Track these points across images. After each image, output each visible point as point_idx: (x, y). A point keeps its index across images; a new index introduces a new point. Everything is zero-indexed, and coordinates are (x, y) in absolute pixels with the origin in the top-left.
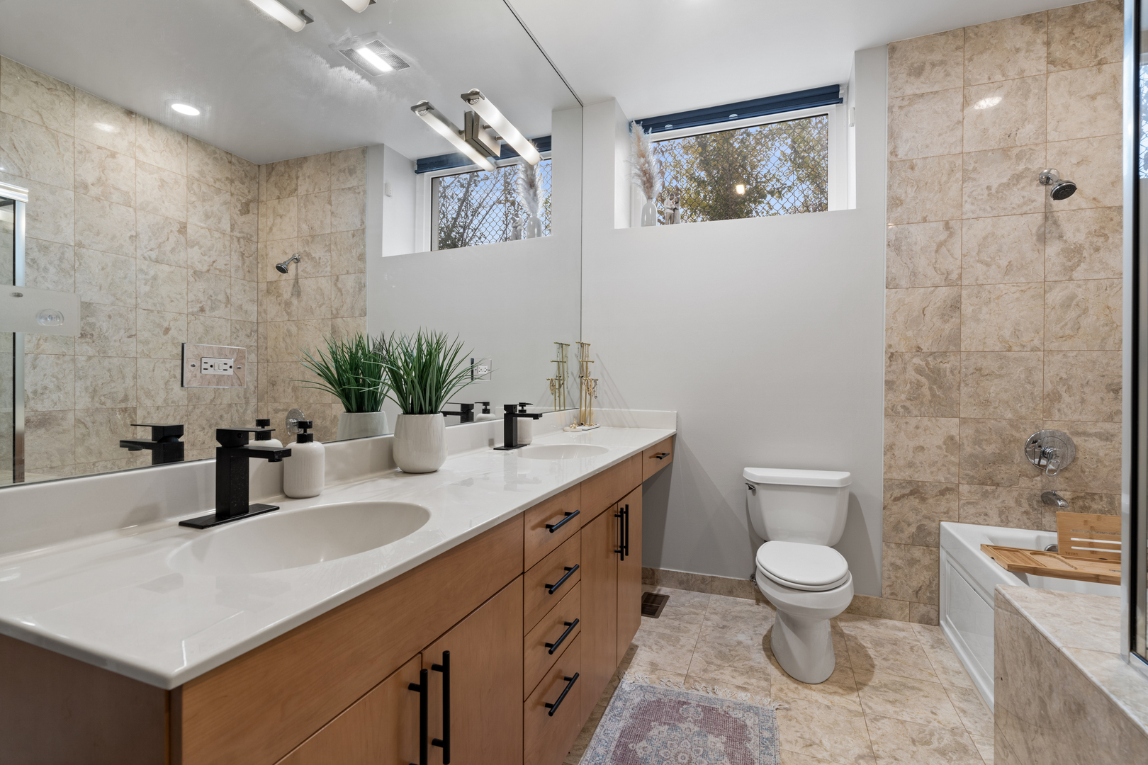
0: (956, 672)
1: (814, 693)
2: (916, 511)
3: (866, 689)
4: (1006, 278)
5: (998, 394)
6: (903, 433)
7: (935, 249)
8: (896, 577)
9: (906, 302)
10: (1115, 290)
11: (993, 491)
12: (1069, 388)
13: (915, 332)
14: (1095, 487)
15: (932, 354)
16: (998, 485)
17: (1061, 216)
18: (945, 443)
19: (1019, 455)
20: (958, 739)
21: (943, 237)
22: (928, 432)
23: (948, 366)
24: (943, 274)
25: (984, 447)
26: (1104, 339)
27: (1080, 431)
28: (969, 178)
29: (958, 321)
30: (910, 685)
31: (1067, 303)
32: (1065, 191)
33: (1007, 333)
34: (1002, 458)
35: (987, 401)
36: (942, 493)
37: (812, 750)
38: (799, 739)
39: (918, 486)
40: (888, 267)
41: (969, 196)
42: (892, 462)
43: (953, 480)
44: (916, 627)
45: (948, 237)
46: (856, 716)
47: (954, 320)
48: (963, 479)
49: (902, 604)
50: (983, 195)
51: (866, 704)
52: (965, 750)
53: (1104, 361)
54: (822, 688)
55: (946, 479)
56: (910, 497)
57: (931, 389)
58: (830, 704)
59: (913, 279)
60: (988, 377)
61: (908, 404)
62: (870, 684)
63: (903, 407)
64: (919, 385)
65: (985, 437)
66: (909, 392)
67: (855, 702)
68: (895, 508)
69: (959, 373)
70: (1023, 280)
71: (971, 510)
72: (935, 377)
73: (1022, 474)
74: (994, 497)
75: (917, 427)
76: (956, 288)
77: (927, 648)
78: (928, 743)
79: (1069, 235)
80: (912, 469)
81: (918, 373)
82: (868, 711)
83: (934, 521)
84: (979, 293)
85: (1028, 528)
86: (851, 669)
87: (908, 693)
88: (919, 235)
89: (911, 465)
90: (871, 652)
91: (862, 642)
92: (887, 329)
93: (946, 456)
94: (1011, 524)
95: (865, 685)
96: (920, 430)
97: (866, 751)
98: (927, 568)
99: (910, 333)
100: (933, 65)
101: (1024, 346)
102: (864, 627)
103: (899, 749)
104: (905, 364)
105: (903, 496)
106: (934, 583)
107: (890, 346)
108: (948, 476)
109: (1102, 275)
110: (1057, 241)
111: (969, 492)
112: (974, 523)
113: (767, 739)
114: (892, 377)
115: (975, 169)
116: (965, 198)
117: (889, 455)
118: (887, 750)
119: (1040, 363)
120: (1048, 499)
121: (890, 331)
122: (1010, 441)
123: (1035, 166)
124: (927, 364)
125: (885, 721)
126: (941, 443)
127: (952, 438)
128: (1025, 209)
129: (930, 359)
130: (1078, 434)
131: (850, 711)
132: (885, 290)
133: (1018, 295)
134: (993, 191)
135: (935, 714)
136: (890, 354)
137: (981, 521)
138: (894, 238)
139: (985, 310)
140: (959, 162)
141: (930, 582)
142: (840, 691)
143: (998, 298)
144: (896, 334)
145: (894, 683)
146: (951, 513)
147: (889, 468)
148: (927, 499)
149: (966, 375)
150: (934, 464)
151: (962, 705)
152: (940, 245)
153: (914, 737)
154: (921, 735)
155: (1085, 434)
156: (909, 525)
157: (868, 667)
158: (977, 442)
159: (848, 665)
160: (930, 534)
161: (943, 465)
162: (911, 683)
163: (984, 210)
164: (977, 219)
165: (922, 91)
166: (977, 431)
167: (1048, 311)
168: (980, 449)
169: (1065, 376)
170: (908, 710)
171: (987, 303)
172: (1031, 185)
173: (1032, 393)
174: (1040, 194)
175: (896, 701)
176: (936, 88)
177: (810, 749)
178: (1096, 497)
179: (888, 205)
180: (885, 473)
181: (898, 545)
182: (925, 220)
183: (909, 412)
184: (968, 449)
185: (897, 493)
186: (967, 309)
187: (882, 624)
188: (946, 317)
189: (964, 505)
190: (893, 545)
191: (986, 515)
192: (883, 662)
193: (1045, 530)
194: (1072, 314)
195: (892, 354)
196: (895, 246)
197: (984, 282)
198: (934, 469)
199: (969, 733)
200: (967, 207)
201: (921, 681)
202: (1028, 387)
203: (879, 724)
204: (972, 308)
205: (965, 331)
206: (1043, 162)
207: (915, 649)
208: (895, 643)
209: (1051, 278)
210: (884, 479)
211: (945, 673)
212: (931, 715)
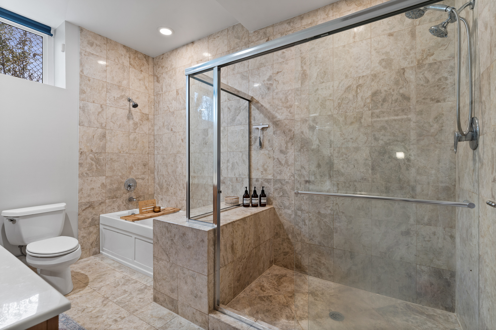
0: (113, 263)
1: (71, 296)
2: (91, 213)
3: (89, 283)
4: (119, 129)
5: (117, 167)
6: (86, 183)
7: (97, 114)
8: (84, 241)
9: (87, 132)
10: (145, 137)
11: (116, 200)
12: (135, 165)
13: (90, 144)
14: (141, 194)
15: (96, 153)
16: (117, 198)
17: (133, 112)
18: (101, 186)
19: (123, 187)
20: (126, 279)
21: (100, 110)
22: (95, 182)
23: (102, 157)
24: (100, 124)
25: (113, 186)
26: (142, 151)
27: (137, 178)
28: (108, 92)
29: (105, 141)
30: (102, 274)
31: (135, 139)
32: (135, 106)
33: (119, 147)
34: (118, 189)
35: (114, 170)
36: (100, 204)
37: (86, 311)
38: (78, 312)
39: (92, 203)
40: (80, 117)
41: (108, 98)
42: (82, 196)
43: (104, 199)
44: (92, 257)
45: (102, 110)
46: (92, 292)
47: (104, 141)
48: (107, 198)
49: (86, 251)
50: (112, 99)
51: (93, 287)
52: (129, 280)
53: (143, 157)
54: (73, 292)
55: (101, 199)
56: (89, 208)
57: (96, 166)
58: (81, 295)
59: (89, 123)
60: (114, 162)
61: (88, 172)
62: (90, 281)
63: (86, 173)
64: (92, 165)
65: (113, 182)
66: (88, 167)
67: (89, 289)
68: (83, 214)
69: (106, 160)
70: (123, 130)
71: (109, 208)
72: (97, 161)
73: (124, 193)
74: (116, 202)
75: (91, 181)
76: (104, 130)
77: (100, 261)
78: (119, 285)
79: (135, 119)
80: (89, 197)
81: (91, 160)
82: (95, 289)
83: (98, 215)
84: (111, 132)
85: (125, 210)
86: (79, 281)
87: (104, 276)
88: (92, 107)
89: (89, 196)
90: (82, 272)
91: (77, 271)
92: (79, 142)
93: (101, 190)
94: (121, 210)
95: (88, 282)
96: (92, 182)
97: (103, 299)
98: (95, 233)
99: (88, 144)
100: (97, 45)
101: (124, 152)
102: (73, 266)
103: (112, 292)
104: (87, 156)
105: (86, 208)
106: (98, 238)
107: (81, 149)
108: (102, 197)
109: (142, 132)
110: (132, 120)
111: (109, 202)
112: (110, 213)
113: (65, 320)
114: (81, 162)
115: (110, 89)
116: (107, 98)
117: (81, 193)
118: (109, 294)
119: (128, 157)
120: (130, 200)
121: (81, 143)
122: (121, 183)
123: (127, 94)
124: (95, 156)
125: (103, 288)
126: (100, 186)
127: (103, 184)
128: (124, 107)
129: (96, 155)
130: (137, 179)
131: (89, 292)
132: (79, 126)
133: (122, 135)
134: (116, 99)
135: (115, 277)
136: (81, 152)
137: (112, 211)
138: (82, 106)
139: (113, 138)
140: (105, 85)
141: (96, 238)
142: (81, 289)
143: (117, 135)
144: (83, 144)
145: (97, 276)
146: (103, 211)
147: (81, 198)
148: (95, 207)
149: (108, 161)
150: (97, 194)
151: (120, 271)
152: (99, 113)
153: (114, 286)
154: (116, 284)
155: (138, 178)
156: (88, 219)
157: (85, 277)
158: (111, 184)
159: (77, 280)
160: (96, 220)
161: (101, 194)
162: (103, 273)
163: (113, 104)
164: (111, 107)
165: (93, 53)
166: (111, 180)
167: (130, 141)
168: (112, 187)
169: (134, 162)
170: (107, 281)
171: (114, 136)
172: (126, 100)
173: (126, 167)
174: (128, 105)
175: (102, 281)
176: (97, 54)
177: (85, 311)
178: (141, 197)
179: (80, 92)
180: (79, 201)
181: (84, 228)
182: (94, 102)
183: (88, 175)
184: (108, 187)
185: (84, 207)
186: (108, 137)
187: (80, 262)
188: (101, 140)
189: (107, 207)
190: (82, 229)
191: (114, 209)
192: (89, 273)
193: (130, 210)
194: (136, 143)
195: (82, 152)
196: (83, 109)
197: (113, 129)
198: (97, 196)
199: (127, 276)
200: (108, 102)
201: (105, 271)
202: (125, 165)
203: (102, 289)
204: (109, 137)
205: (107, 145)
206: (128, 94)
207: (97, 263)
208: (89, 265)
209: (131, 131)
210: (79, 203)
211: (110, 265)
212: (115, 278)
